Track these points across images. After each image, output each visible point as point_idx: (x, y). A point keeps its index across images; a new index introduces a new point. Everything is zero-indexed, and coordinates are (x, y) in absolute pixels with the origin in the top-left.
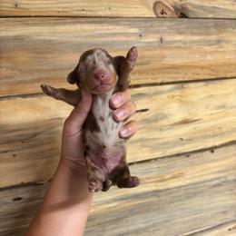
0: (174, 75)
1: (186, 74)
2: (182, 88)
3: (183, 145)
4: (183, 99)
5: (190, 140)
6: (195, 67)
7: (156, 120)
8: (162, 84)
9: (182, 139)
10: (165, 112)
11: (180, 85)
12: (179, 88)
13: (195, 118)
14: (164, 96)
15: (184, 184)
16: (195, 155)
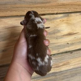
0: (63, 9)
1: (70, 9)
2: (68, 16)
3: (69, 47)
4: (69, 22)
5: (72, 44)
6: (75, 5)
7: (54, 33)
8: (57, 14)
9: (68, 43)
10: (59, 29)
11: (67, 14)
12: (66, 16)
13: (75, 32)
14: (58, 20)
15: (70, 68)
16: (75, 52)
